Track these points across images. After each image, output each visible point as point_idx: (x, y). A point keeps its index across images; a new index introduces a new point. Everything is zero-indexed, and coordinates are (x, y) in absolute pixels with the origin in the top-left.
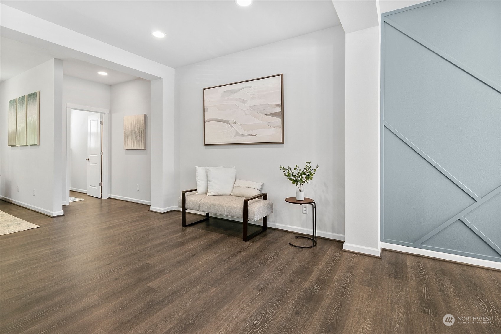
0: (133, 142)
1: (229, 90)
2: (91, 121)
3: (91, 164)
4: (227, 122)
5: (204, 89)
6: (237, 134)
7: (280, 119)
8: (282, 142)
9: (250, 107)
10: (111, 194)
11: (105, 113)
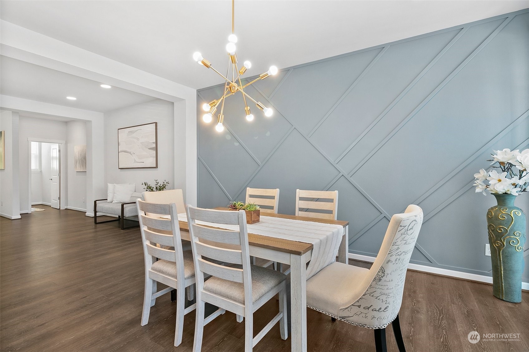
0: (80, 166)
1: (131, 131)
2: (53, 149)
3: (53, 183)
4: (130, 153)
5: (118, 129)
6: (135, 162)
7: (155, 152)
8: (157, 167)
9: (141, 143)
10: (67, 206)
11: (61, 144)
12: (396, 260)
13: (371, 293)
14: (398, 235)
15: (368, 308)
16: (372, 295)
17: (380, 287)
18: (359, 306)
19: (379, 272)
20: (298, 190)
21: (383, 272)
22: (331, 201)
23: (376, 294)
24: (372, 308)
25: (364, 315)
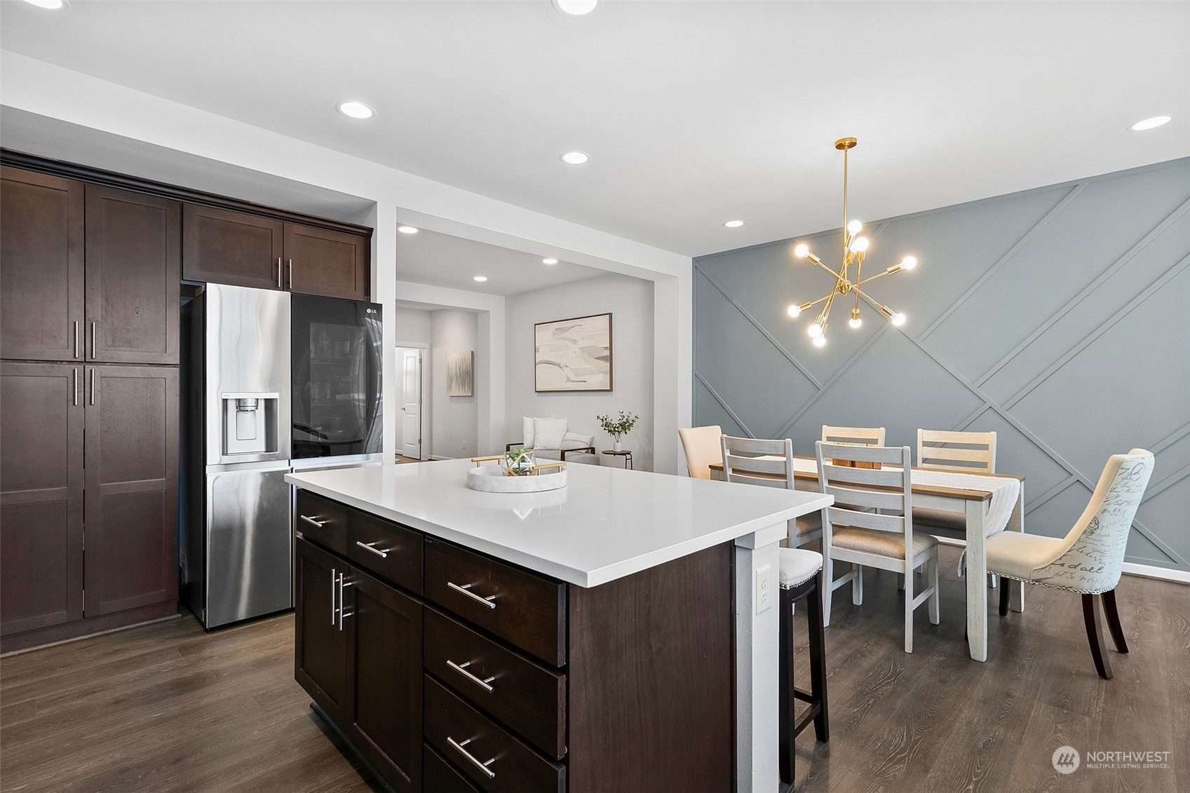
0: (457, 386)
1: (560, 327)
3: (408, 415)
4: (558, 365)
5: (535, 324)
6: (569, 380)
7: (608, 364)
8: (611, 390)
9: (580, 348)
10: (432, 454)
11: (424, 348)
12: (1115, 510)
13: (1080, 549)
14: (1118, 479)
15: (1076, 567)
16: (1080, 550)
17: (1095, 542)
18: (1062, 565)
19: (1091, 523)
20: (920, 430)
21: (1097, 524)
22: (985, 447)
23: (1085, 550)
24: (1080, 566)
25: (1069, 575)
